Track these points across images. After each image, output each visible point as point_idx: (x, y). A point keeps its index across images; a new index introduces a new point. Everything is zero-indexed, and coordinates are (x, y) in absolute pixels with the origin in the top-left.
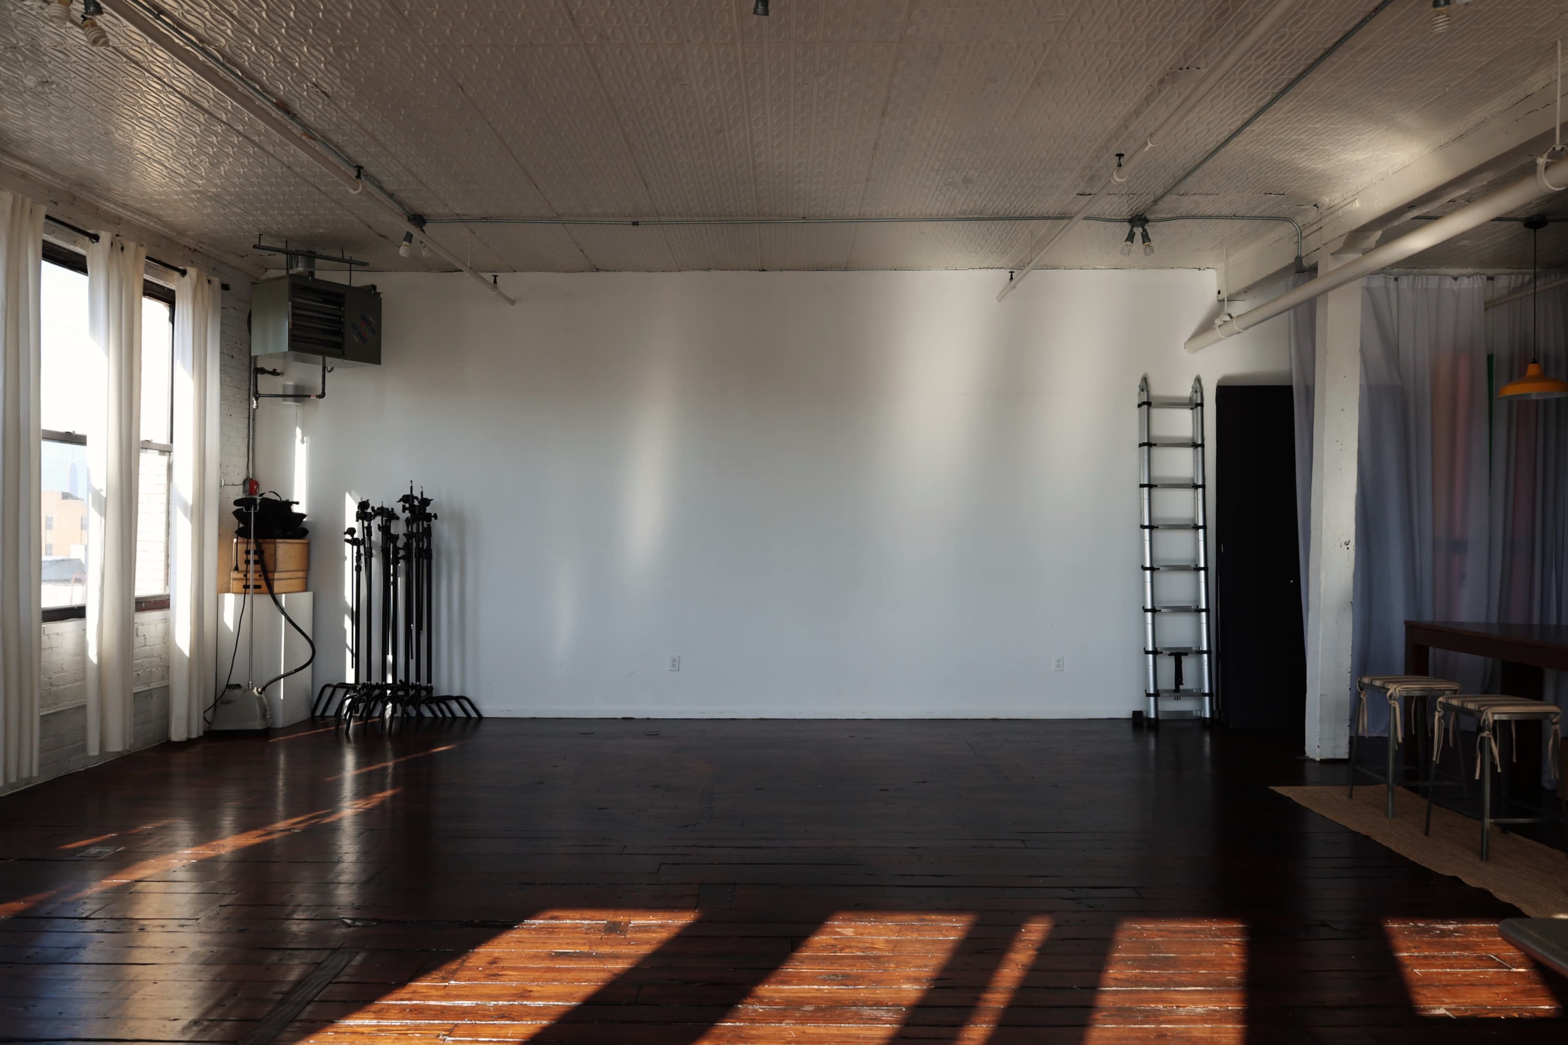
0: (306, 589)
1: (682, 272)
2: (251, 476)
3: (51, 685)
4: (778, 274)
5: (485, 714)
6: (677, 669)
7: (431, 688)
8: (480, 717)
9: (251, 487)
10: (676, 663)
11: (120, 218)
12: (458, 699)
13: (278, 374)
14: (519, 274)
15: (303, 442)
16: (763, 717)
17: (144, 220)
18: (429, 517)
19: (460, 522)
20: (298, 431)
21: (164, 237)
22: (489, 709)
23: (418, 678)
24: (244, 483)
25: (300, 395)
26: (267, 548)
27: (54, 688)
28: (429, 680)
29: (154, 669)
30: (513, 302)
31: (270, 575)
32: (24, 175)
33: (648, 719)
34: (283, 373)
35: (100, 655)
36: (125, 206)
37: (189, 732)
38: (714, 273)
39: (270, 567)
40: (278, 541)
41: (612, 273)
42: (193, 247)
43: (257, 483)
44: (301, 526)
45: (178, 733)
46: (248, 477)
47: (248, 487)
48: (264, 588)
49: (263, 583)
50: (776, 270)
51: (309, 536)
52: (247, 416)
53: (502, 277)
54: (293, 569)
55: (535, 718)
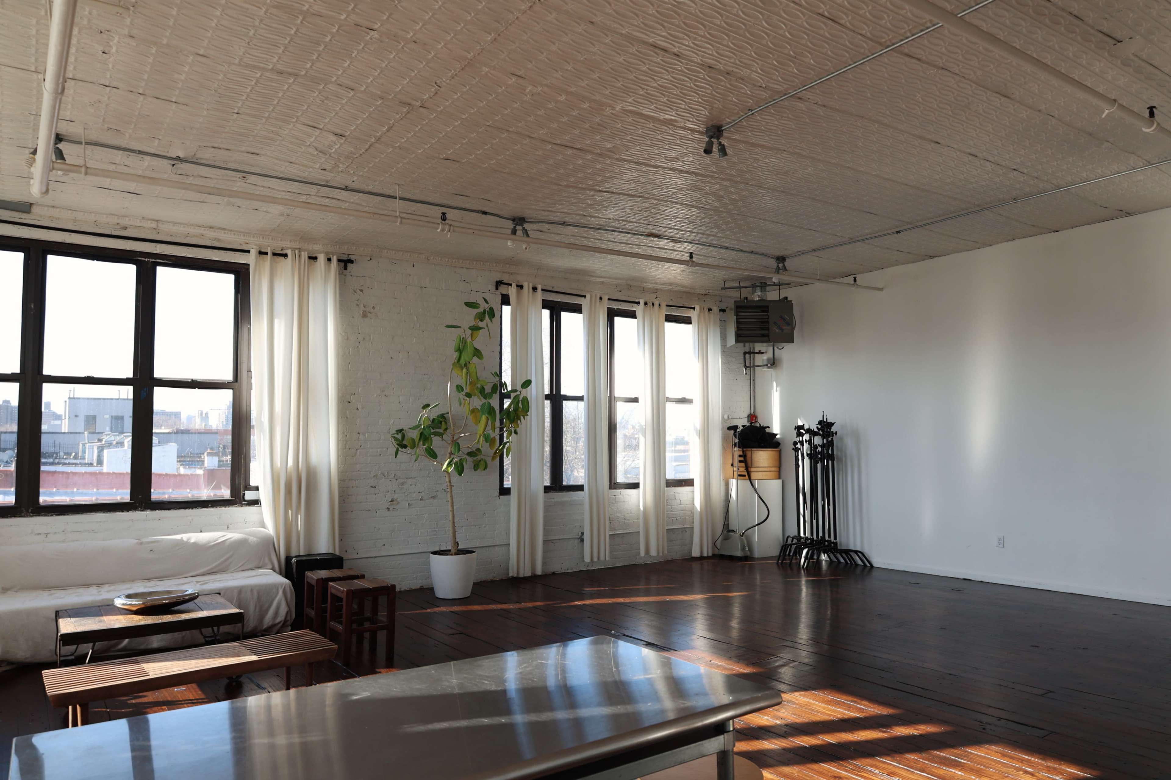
0: (779, 478)
1: (993, 246)
2: (752, 412)
3: (625, 519)
4: (1070, 231)
5: (875, 565)
6: (1002, 546)
7: (836, 543)
8: (872, 566)
9: (752, 419)
10: (1001, 542)
11: (657, 289)
12: (856, 552)
13: (763, 353)
14: (885, 270)
15: (777, 391)
16: (1074, 592)
17: (670, 287)
18: (832, 434)
19: (857, 436)
20: (775, 384)
21: (684, 292)
22: (878, 561)
23: (829, 536)
24: (748, 416)
25: (773, 363)
26: (748, 454)
27: (626, 521)
28: (835, 538)
29: (687, 517)
30: (881, 289)
31: (749, 469)
32: (602, 283)
33: (982, 582)
34: (766, 352)
35: (644, 507)
36: (656, 284)
37: (702, 552)
38: (1017, 241)
39: (750, 465)
40: (753, 449)
41: (943, 257)
42: (704, 293)
43: (756, 417)
44: (774, 441)
45: (696, 553)
46: (751, 413)
47: (750, 418)
48: (747, 477)
49: (746, 473)
50: (1067, 229)
51: (781, 446)
52: (749, 378)
53: (859, 278)
54: (766, 466)
55: (905, 571)
